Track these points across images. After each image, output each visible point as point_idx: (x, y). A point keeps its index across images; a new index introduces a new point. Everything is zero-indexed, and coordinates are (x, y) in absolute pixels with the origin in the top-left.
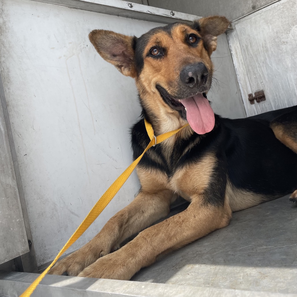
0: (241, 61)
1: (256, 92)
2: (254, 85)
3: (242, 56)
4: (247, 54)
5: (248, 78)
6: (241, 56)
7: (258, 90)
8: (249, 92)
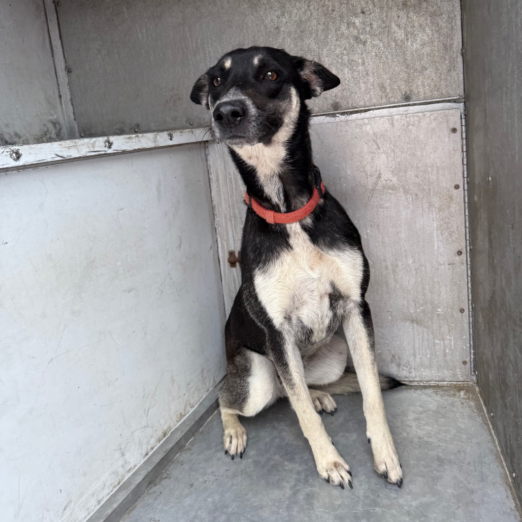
0: (224, 195)
3: (227, 189)
5: (232, 226)
6: (224, 188)
8: (230, 248)
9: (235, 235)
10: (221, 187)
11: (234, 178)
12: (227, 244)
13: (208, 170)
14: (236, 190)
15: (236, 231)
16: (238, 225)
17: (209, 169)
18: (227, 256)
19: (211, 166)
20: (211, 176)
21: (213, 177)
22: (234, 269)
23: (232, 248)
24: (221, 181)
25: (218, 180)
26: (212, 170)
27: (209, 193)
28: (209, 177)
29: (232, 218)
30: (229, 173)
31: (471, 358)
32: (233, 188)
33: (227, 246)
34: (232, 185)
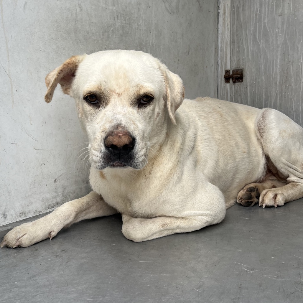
0: (227, 26)
1: (235, 69)
2: (235, 61)
3: (230, 20)
5: (230, 50)
6: (228, 20)
7: (237, 68)
8: (227, 67)
9: (231, 57)
10: (226, 19)
11: (237, 10)
12: (225, 64)
13: (218, 7)
14: (237, 20)
15: (233, 54)
16: (236, 49)
17: (219, 5)
18: (224, 73)
19: (221, 3)
20: (219, 11)
21: (221, 12)
22: (228, 84)
23: (229, 68)
24: (226, 14)
25: (224, 14)
26: (221, 5)
27: (217, 24)
28: (218, 12)
29: (232, 43)
30: (234, 6)
32: (235, 18)
33: (225, 66)
34: (235, 16)
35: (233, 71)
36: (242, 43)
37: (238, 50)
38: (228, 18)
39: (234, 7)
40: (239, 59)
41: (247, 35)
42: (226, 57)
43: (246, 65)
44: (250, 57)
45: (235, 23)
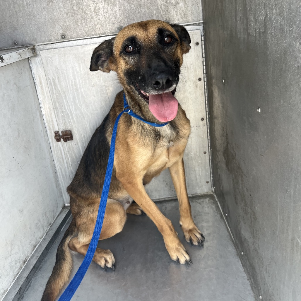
0: (47, 94)
1: (63, 130)
2: (61, 123)
3: (48, 89)
4: (54, 88)
5: (55, 115)
6: (46, 88)
7: (65, 129)
8: (55, 129)
9: (57, 120)
11: (53, 82)
12: (53, 127)
13: (33, 77)
15: (58, 118)
16: (60, 114)
18: (53, 135)
19: (35, 74)
20: (35, 81)
21: (37, 82)
22: (60, 143)
23: (57, 130)
24: (43, 84)
25: (41, 84)
26: (36, 76)
27: (36, 93)
29: (55, 109)
31: (211, 179)
32: (53, 88)
34: (52, 86)
35: (62, 132)
36: (65, 109)
37: (62, 114)
38: (45, 88)
39: (49, 79)
40: (66, 122)
41: (68, 102)
42: (52, 121)
43: (73, 126)
44: (75, 120)
45: (54, 92)
